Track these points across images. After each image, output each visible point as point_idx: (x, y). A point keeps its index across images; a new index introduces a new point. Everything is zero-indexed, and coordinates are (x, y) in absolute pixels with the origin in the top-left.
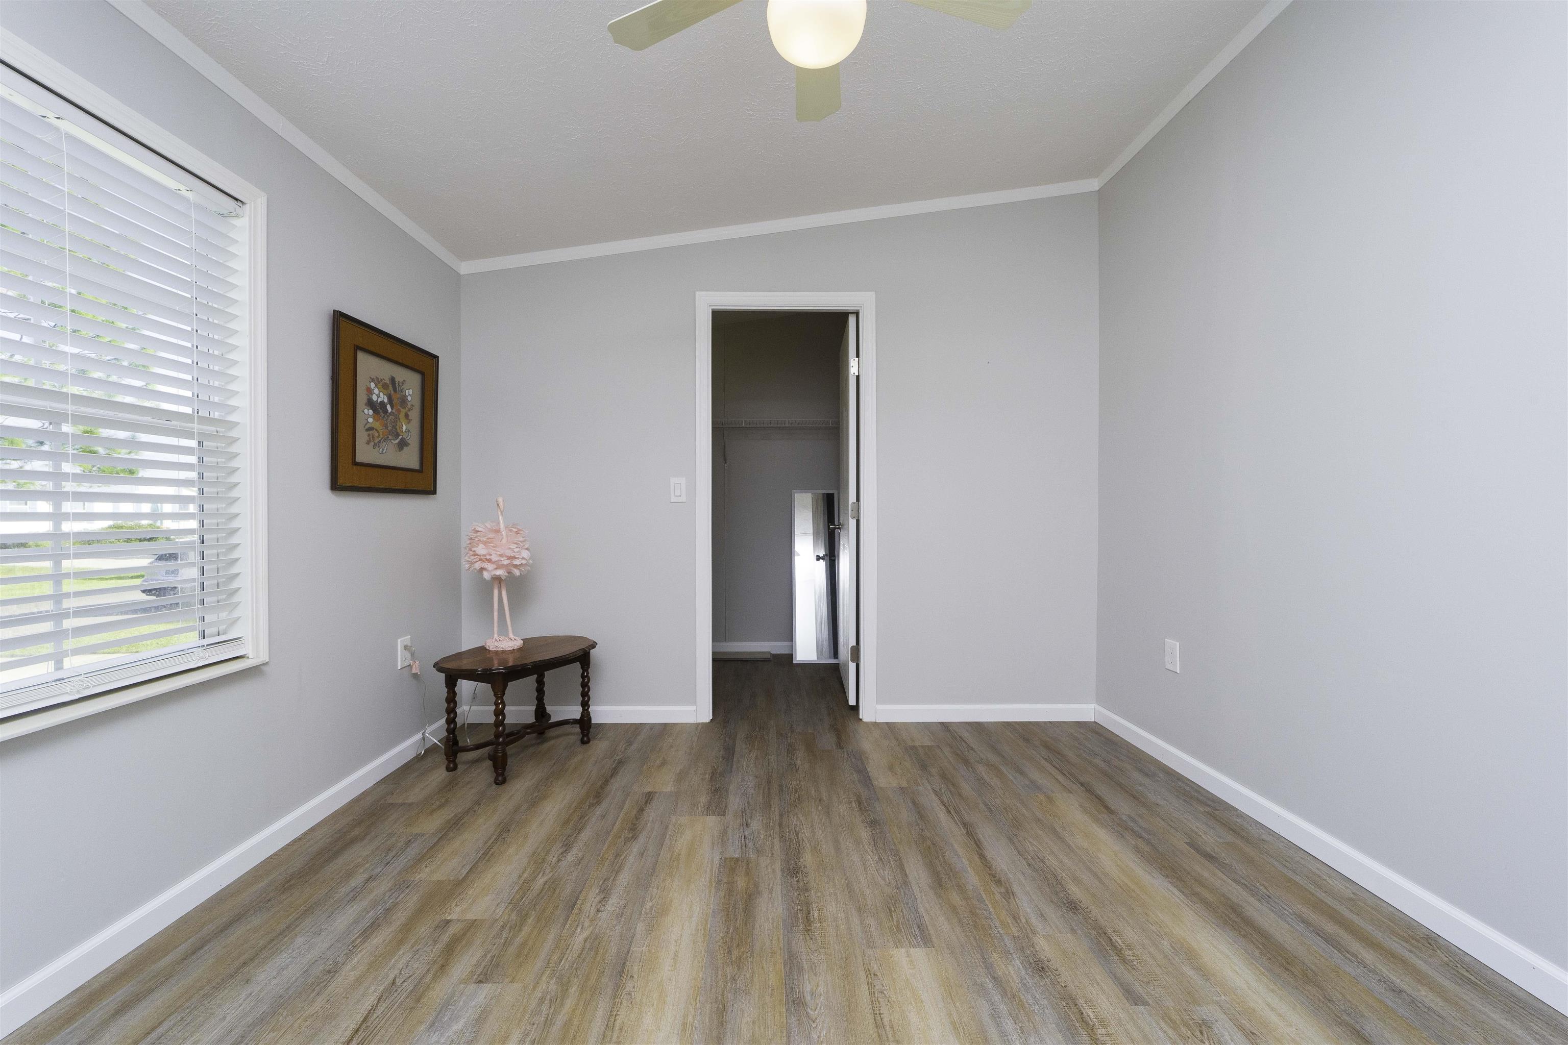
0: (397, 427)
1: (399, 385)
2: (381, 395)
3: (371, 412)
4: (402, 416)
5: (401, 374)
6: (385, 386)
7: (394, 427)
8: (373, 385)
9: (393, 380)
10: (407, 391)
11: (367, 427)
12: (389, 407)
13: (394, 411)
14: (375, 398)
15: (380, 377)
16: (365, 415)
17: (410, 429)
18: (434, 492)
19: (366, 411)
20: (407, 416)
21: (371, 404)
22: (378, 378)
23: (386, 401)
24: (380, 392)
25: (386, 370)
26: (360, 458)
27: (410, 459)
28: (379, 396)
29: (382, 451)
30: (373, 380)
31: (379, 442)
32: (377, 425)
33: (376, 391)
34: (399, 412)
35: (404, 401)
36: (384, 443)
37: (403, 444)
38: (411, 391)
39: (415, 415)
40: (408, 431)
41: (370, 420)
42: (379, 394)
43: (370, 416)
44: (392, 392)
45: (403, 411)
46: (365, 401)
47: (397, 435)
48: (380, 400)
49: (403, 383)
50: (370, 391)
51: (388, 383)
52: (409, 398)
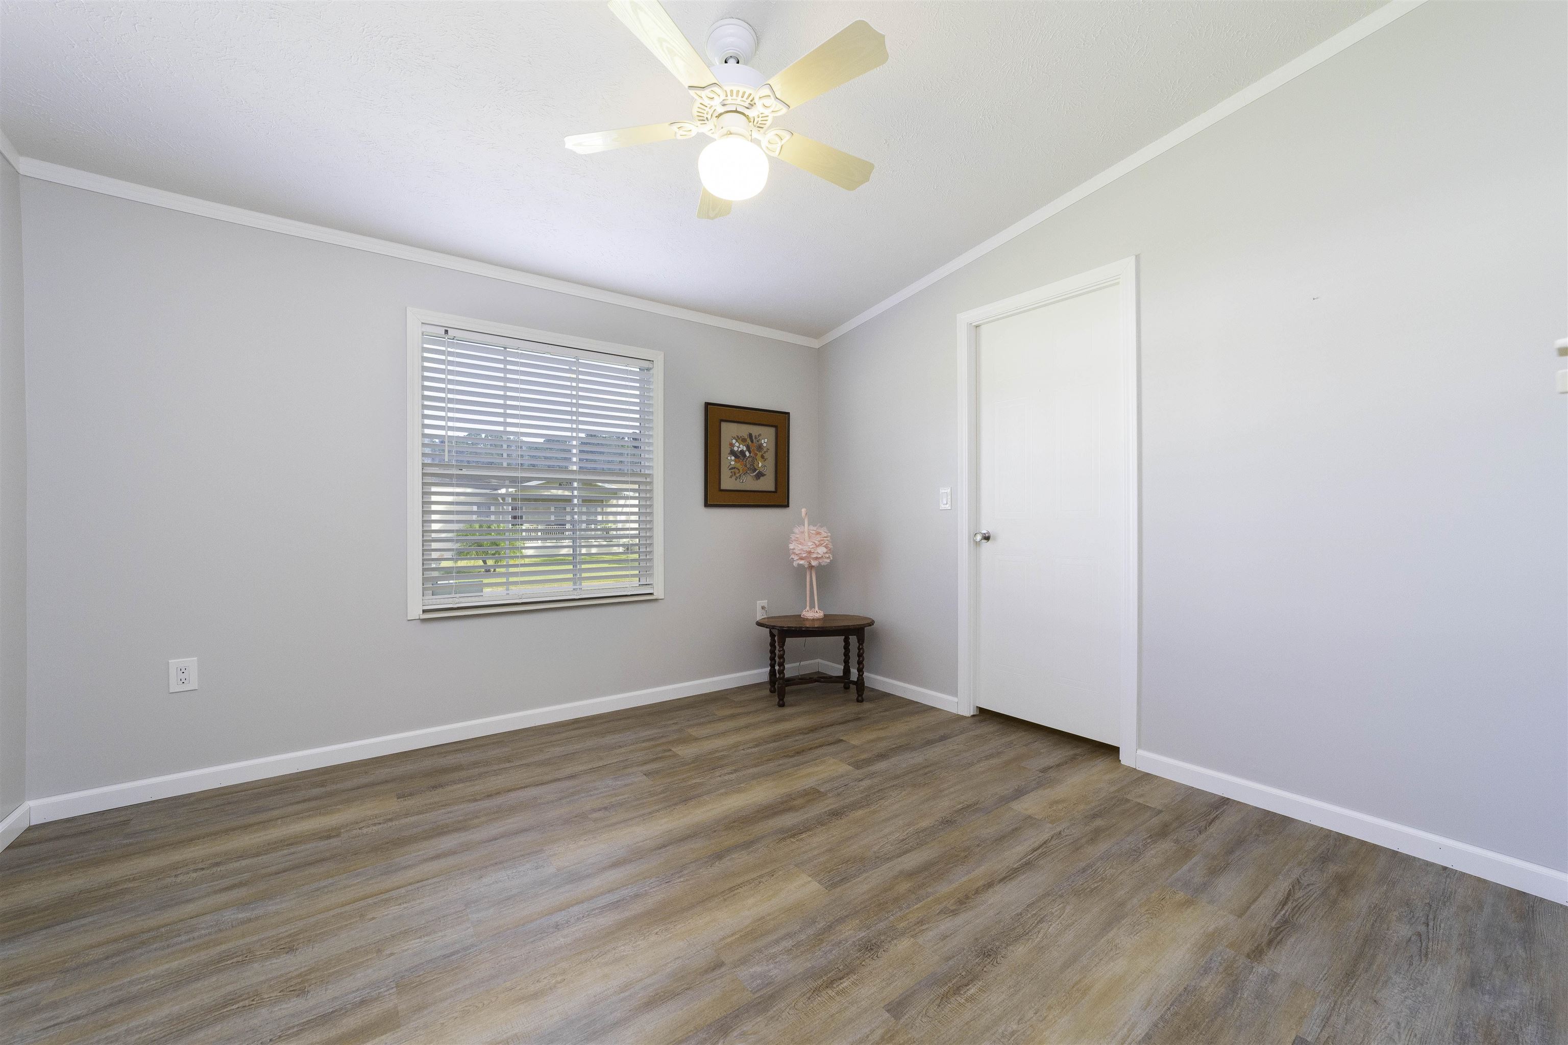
0: (755, 465)
1: (755, 438)
2: (741, 446)
3: (733, 458)
4: (759, 457)
5: (755, 430)
6: (744, 440)
7: (752, 465)
8: (734, 441)
9: (750, 435)
10: (763, 440)
11: (731, 467)
12: (747, 454)
13: (751, 455)
14: (736, 449)
15: (740, 435)
16: (728, 460)
17: (767, 465)
18: (788, 506)
19: (729, 458)
20: (762, 457)
21: (733, 453)
22: (738, 436)
23: (745, 449)
24: (740, 444)
25: (744, 430)
26: (723, 487)
27: (767, 483)
28: (739, 447)
29: (743, 481)
30: (734, 438)
31: (740, 476)
32: (738, 465)
33: (737, 444)
34: (756, 455)
35: (760, 447)
36: (744, 476)
37: (760, 475)
38: (766, 440)
39: (771, 456)
40: (764, 466)
41: (733, 463)
42: (739, 446)
43: (733, 461)
44: (750, 443)
45: (759, 454)
46: (729, 451)
47: (755, 470)
48: (740, 449)
49: (760, 435)
50: (732, 445)
51: (746, 437)
52: (765, 445)
